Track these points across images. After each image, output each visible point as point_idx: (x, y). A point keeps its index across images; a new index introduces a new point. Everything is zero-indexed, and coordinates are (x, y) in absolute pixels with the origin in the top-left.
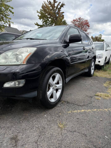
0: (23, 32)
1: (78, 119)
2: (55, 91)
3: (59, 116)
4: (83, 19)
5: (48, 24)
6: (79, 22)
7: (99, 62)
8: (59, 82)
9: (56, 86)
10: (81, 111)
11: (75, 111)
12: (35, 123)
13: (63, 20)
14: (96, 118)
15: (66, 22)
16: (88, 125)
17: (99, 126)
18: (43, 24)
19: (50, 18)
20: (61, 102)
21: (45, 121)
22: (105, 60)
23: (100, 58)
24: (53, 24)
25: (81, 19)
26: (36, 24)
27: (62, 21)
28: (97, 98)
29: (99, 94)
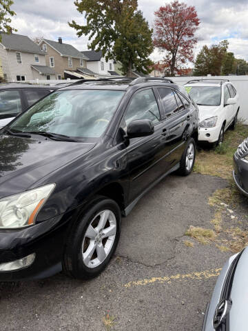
0: (41, 45)
1: (141, 302)
2: (101, 245)
3: (108, 297)
4: (183, 4)
5: (100, 22)
6: (175, 12)
7: (208, 135)
8: (110, 222)
9: (103, 234)
10: (151, 281)
11: (139, 282)
12: (61, 318)
13: (135, 12)
14: (176, 298)
15: (142, 17)
16: (156, 317)
17: (177, 316)
18: (88, 22)
19: (104, 7)
20: (116, 259)
21: (81, 310)
22: (223, 128)
23: (210, 125)
24: (112, 23)
25: (179, 5)
26: (71, 26)
27: (132, 15)
28: (187, 241)
29: (193, 229)
